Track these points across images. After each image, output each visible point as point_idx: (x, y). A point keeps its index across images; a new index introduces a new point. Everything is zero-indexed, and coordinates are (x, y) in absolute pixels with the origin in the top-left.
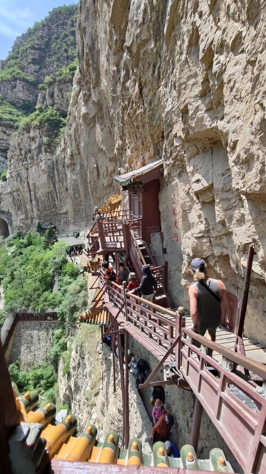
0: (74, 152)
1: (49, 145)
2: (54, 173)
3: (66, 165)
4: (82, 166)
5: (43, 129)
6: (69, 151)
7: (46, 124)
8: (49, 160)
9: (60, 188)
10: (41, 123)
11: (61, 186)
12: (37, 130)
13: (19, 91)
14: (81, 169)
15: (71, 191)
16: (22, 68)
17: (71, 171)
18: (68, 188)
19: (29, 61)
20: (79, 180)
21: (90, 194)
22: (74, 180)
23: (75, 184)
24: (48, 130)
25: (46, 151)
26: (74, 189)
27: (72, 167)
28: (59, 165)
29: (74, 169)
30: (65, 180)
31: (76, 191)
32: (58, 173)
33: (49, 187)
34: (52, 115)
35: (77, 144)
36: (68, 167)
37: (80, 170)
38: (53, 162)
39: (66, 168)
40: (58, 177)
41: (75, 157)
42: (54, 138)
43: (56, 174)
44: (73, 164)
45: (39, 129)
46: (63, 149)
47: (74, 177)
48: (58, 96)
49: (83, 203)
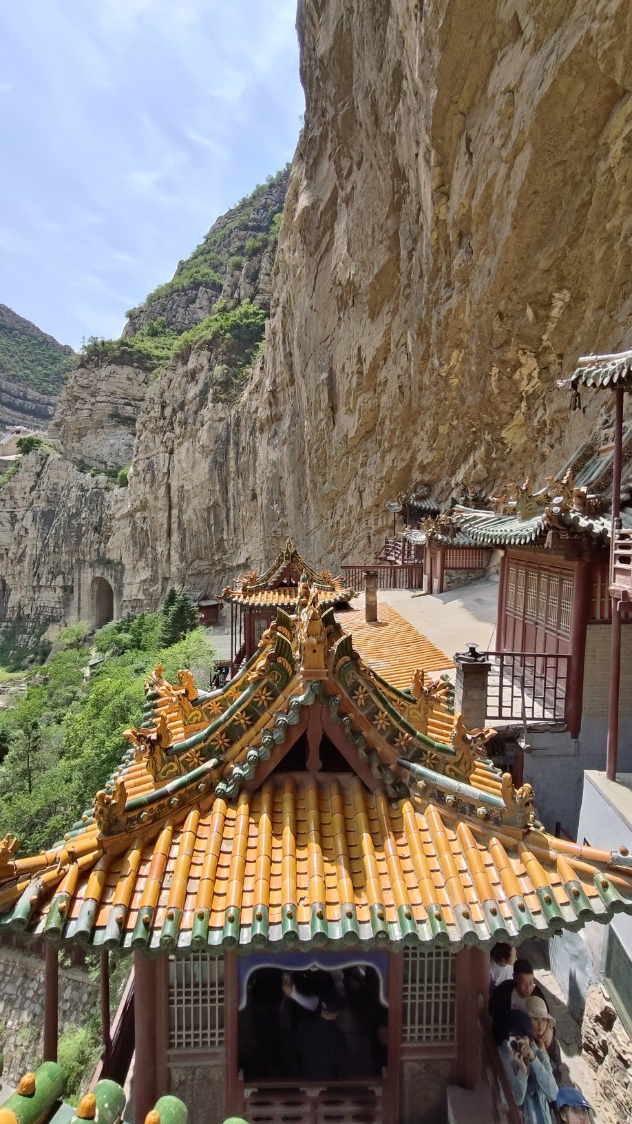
0: (278, 380)
1: (226, 384)
2: (227, 453)
3: (258, 424)
4: (295, 414)
5: (220, 350)
6: (268, 382)
7: (228, 335)
8: (221, 420)
9: (238, 494)
10: (216, 335)
11: (240, 486)
12: (206, 353)
13: (201, 308)
14: (293, 424)
15: (263, 499)
16: (216, 268)
17: (269, 439)
18: (258, 491)
19: (232, 250)
20: (286, 461)
21: (309, 496)
22: (274, 464)
23: (275, 475)
24: (230, 350)
25: (217, 397)
26: (271, 492)
27: (273, 429)
28: (242, 429)
29: (276, 433)
30: (251, 469)
31: (276, 496)
32: (237, 453)
33: (212, 492)
34: (246, 316)
35: (288, 350)
36: (262, 430)
37: (289, 428)
38: (229, 425)
39: (258, 434)
40: (236, 463)
41: (280, 396)
42: (243, 365)
43: (232, 454)
44: (275, 419)
45: (211, 350)
46: (257, 387)
47: (274, 455)
48: (269, 275)
49: (290, 532)
